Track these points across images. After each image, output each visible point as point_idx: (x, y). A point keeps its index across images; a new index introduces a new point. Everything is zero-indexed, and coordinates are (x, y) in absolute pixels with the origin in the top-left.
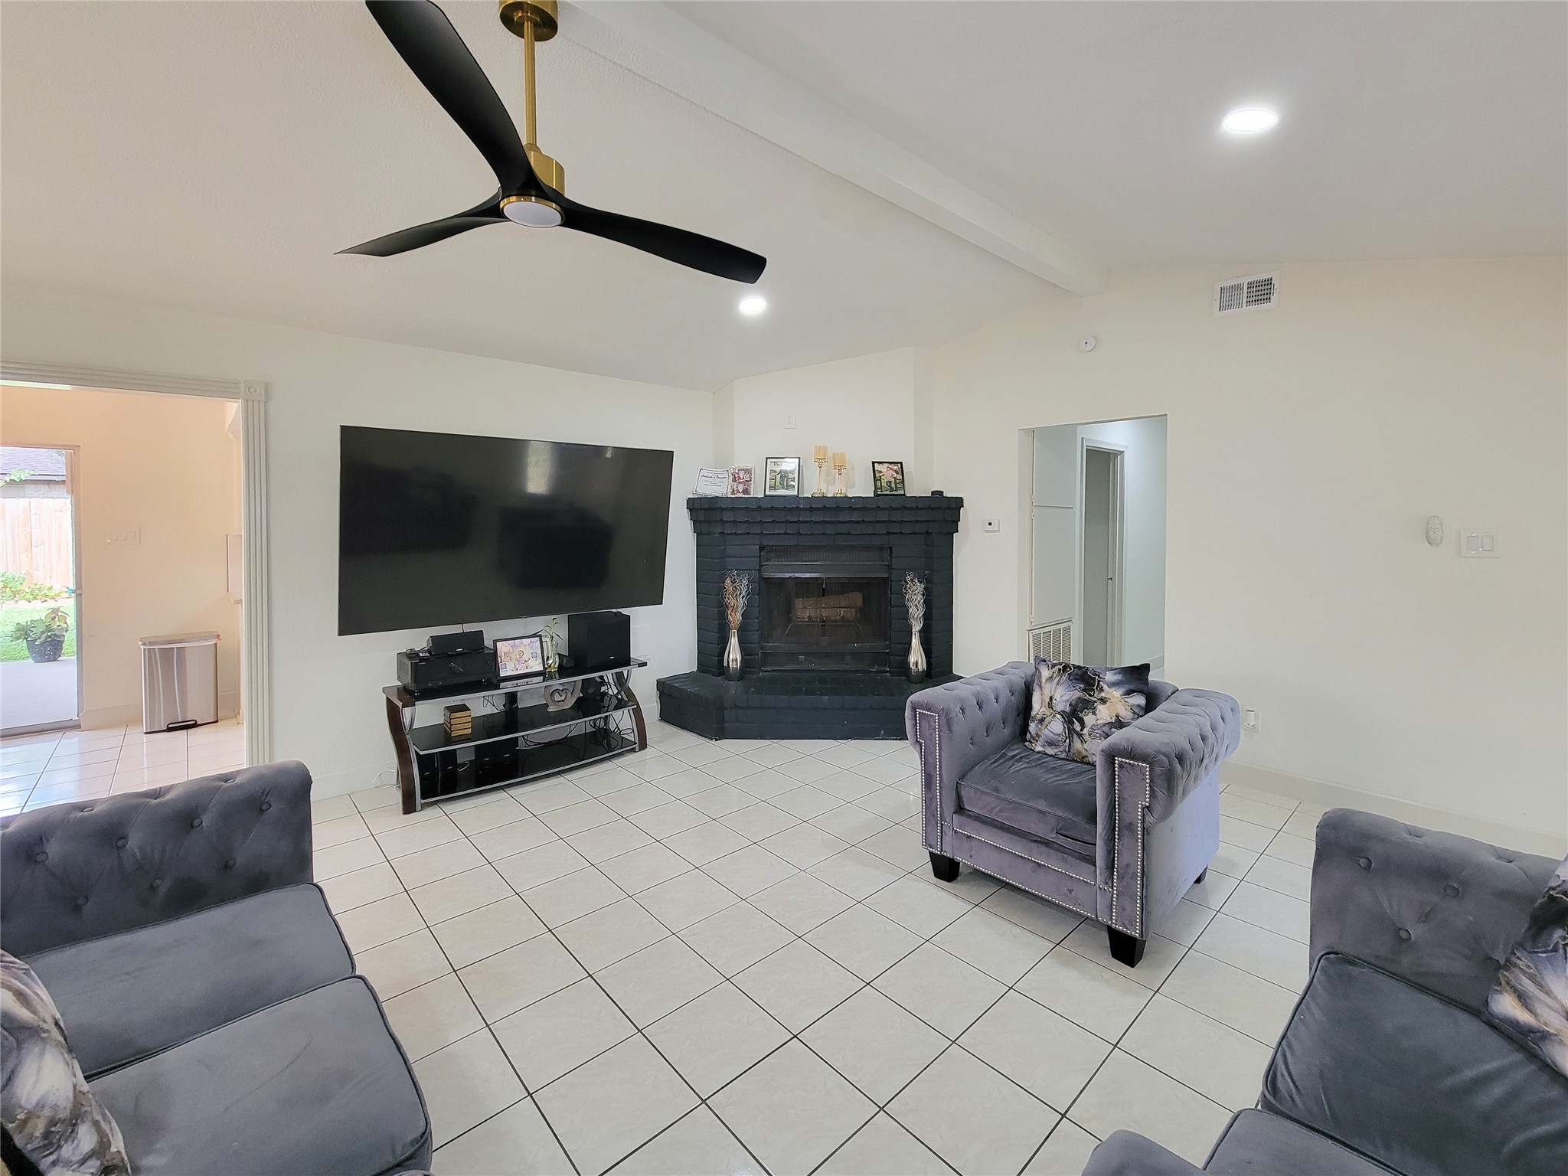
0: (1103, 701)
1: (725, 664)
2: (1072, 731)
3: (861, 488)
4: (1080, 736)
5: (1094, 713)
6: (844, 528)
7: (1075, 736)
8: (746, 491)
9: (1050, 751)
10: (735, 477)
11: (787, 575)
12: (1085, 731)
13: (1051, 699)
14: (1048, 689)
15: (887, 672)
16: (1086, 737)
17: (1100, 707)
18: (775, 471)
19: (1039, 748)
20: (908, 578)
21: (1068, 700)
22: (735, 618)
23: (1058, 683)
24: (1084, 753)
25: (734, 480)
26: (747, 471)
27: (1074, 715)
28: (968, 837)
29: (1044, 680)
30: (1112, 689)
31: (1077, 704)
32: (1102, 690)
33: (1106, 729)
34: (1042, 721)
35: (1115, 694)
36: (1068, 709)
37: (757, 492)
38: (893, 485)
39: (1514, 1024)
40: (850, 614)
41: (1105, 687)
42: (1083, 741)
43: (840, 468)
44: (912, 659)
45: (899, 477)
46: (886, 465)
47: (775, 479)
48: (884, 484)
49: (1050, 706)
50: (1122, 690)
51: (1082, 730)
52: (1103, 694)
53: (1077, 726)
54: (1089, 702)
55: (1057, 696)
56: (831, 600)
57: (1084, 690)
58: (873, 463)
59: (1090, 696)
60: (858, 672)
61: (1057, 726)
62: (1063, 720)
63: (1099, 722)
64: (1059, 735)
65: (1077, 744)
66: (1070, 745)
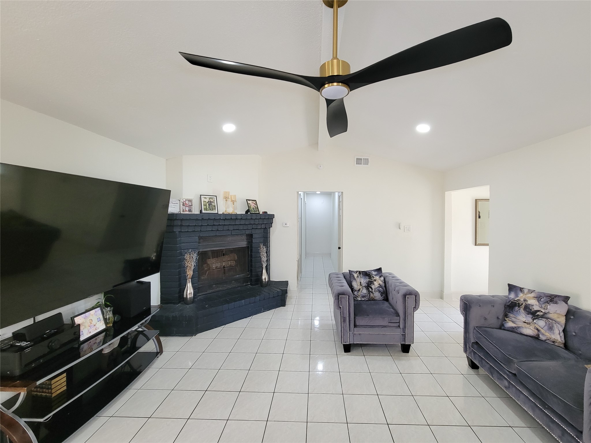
0: (375, 280)
1: (185, 296)
2: (369, 291)
3: (240, 211)
4: (372, 292)
5: (374, 285)
6: (236, 227)
7: (371, 293)
8: (190, 211)
9: (363, 299)
10: (184, 203)
11: (209, 249)
12: (373, 291)
13: (360, 283)
14: (358, 280)
15: (249, 284)
16: (374, 292)
17: (375, 282)
18: (205, 202)
19: (360, 299)
20: (262, 246)
21: (365, 283)
22: (190, 273)
23: (361, 277)
24: (374, 297)
25: (183, 205)
26: (190, 201)
27: (368, 286)
28: (360, 334)
29: (356, 277)
30: (376, 277)
31: (368, 283)
32: (374, 277)
33: (378, 288)
34: (359, 290)
35: (377, 278)
36: (366, 285)
37: (196, 211)
38: (255, 210)
39: (513, 328)
40: (233, 263)
41: (374, 276)
42: (373, 294)
43: (233, 202)
44: (263, 277)
45: (256, 206)
46: (251, 201)
47: (206, 205)
48: (252, 209)
49: (361, 285)
50: (378, 276)
51: (372, 290)
52: (374, 279)
53: (370, 290)
54: (371, 281)
55: (362, 282)
56: (226, 258)
57: (369, 278)
58: (247, 200)
59: (371, 279)
60: (238, 287)
61: (365, 291)
62: (365, 289)
63: (376, 287)
64: (366, 293)
65: (372, 295)
66: (369, 296)
